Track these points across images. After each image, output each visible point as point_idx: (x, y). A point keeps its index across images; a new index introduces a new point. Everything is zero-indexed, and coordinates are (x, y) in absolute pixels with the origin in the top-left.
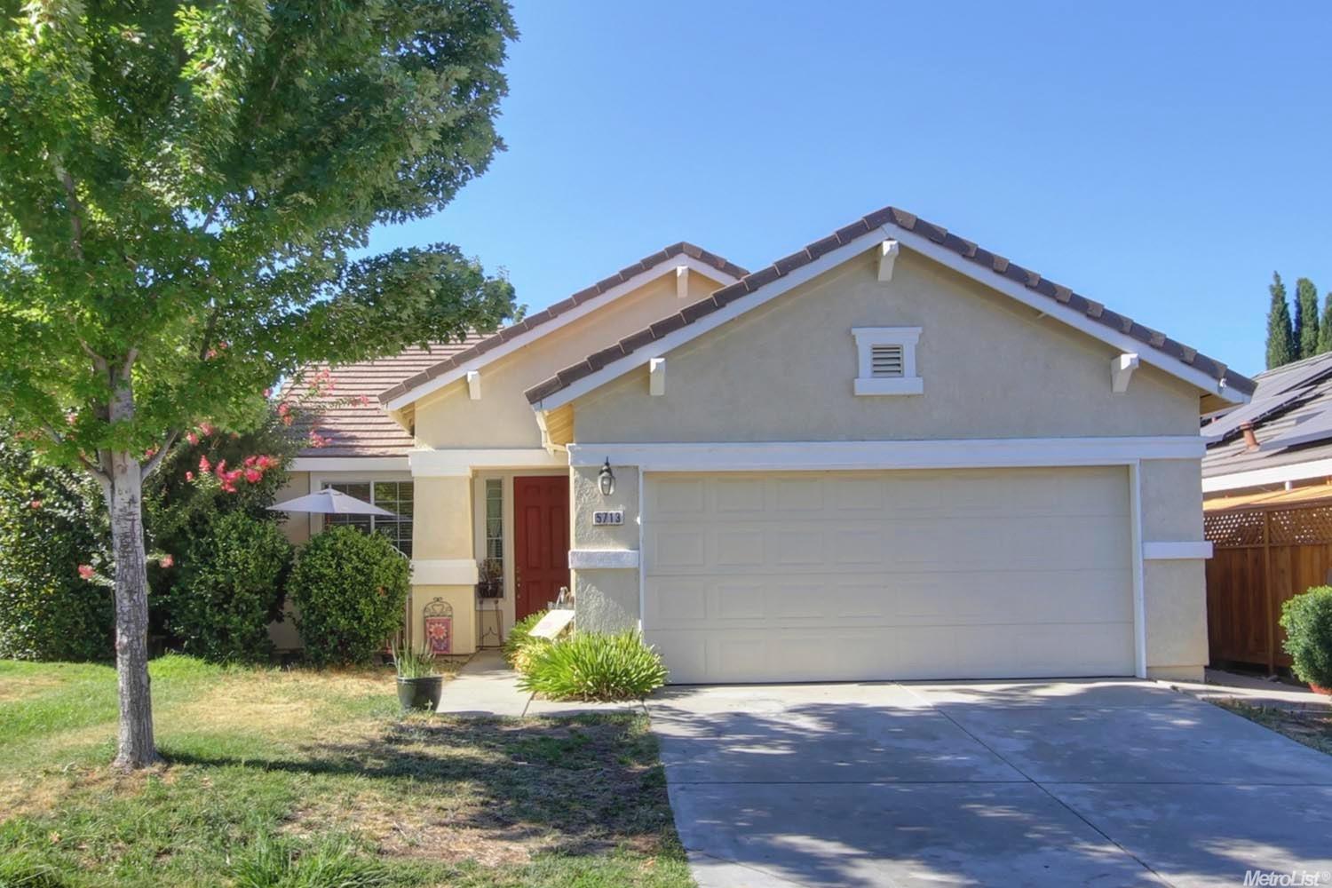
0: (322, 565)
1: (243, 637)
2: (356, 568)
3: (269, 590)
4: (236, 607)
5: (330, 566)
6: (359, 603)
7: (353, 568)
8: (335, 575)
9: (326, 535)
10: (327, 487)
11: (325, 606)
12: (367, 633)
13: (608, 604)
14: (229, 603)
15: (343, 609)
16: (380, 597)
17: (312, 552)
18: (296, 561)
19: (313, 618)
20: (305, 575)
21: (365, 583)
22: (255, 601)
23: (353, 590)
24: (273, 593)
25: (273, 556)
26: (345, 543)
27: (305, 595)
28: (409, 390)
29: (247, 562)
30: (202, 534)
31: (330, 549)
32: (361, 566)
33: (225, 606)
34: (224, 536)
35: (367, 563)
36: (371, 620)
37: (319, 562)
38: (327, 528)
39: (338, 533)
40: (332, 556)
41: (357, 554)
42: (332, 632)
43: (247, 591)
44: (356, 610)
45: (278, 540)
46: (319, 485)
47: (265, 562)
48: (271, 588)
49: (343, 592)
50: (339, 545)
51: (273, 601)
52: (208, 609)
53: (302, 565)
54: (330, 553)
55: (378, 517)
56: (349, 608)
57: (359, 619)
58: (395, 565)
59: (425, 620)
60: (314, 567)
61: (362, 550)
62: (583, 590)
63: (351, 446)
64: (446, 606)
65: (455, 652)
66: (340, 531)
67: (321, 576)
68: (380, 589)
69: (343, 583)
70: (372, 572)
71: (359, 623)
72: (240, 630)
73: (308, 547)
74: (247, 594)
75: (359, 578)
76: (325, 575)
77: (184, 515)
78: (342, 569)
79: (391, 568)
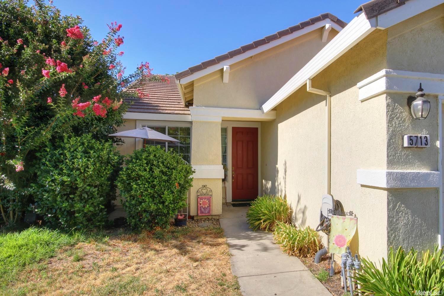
0: (140, 170)
1: (85, 215)
2: (162, 172)
3: (105, 184)
4: (80, 196)
5: (145, 170)
6: (163, 194)
7: (160, 172)
8: (148, 176)
9: (143, 151)
10: (145, 126)
11: (142, 196)
12: (168, 211)
13: (414, 221)
14: (74, 194)
15: (153, 197)
16: (176, 188)
17: (134, 160)
18: (124, 167)
19: (133, 202)
20: (129, 175)
21: (167, 181)
22: (94, 192)
23: (160, 185)
24: (107, 186)
25: (108, 162)
26: (155, 156)
27: (128, 189)
28: (192, 74)
29: (88, 167)
30: (55, 148)
31: (145, 159)
32: (165, 170)
33: (71, 196)
34: (72, 150)
35: (168, 168)
36: (171, 203)
37: (138, 168)
38: (144, 147)
39: (151, 150)
40: (147, 164)
41: (163, 163)
42: (145, 211)
43: (89, 185)
44: (161, 198)
45: (112, 153)
46: (141, 126)
47: (101, 167)
48: (106, 183)
49: (153, 187)
50: (152, 157)
51: (107, 191)
52: (58, 198)
53: (127, 169)
54: (145, 162)
55: (170, 142)
56: (157, 197)
57: (163, 203)
58: (184, 169)
59: (198, 197)
60: (134, 170)
61: (166, 160)
62: (394, 208)
63: (157, 109)
64: (209, 189)
65: (213, 214)
66: (152, 148)
67: (139, 177)
68: (176, 184)
69: (153, 181)
70: (172, 174)
71: (163, 205)
72: (83, 211)
73: (131, 157)
74: (88, 188)
75: (164, 178)
76: (142, 176)
77: (46, 134)
78: (153, 172)
79: (183, 171)
